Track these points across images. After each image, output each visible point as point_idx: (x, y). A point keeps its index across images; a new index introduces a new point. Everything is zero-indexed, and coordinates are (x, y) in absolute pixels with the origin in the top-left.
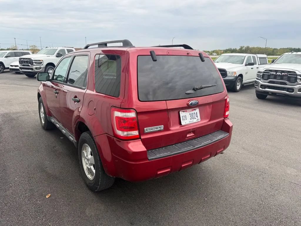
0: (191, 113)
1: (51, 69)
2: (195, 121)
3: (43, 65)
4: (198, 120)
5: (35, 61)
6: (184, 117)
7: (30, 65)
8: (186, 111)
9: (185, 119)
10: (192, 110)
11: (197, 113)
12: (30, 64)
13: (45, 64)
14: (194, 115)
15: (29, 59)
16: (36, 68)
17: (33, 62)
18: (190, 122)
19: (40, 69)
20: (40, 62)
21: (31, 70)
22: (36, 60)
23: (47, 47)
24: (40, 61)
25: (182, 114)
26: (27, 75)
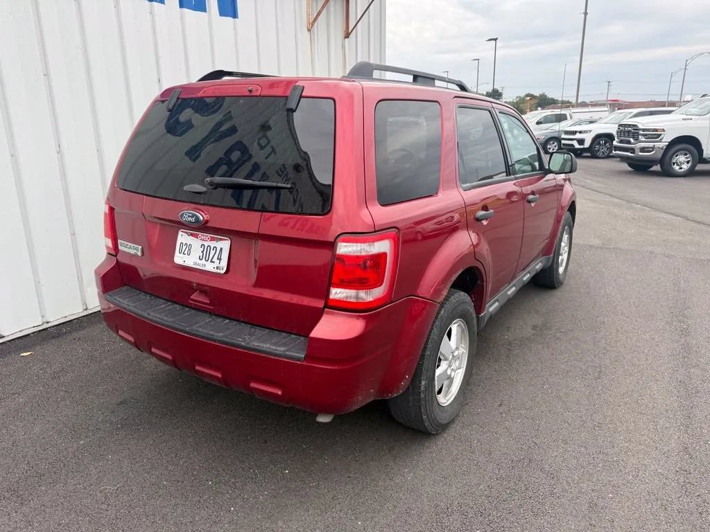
0: (206, 244)
1: (685, 152)
2: (210, 267)
3: (660, 141)
4: (217, 268)
5: (644, 130)
6: (184, 248)
7: (632, 140)
8: (196, 236)
9: (186, 252)
10: (212, 239)
11: (223, 250)
12: (633, 138)
13: (668, 138)
14: (212, 252)
15: (634, 126)
16: (643, 150)
17: (638, 134)
18: (195, 263)
19: (652, 151)
20: (655, 135)
21: (632, 153)
22: (648, 130)
23: (704, 96)
24: (656, 130)
25: (183, 238)
26: (630, 165)
